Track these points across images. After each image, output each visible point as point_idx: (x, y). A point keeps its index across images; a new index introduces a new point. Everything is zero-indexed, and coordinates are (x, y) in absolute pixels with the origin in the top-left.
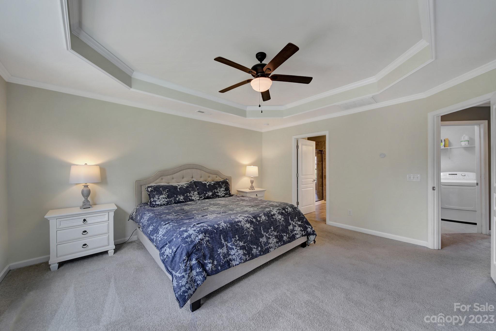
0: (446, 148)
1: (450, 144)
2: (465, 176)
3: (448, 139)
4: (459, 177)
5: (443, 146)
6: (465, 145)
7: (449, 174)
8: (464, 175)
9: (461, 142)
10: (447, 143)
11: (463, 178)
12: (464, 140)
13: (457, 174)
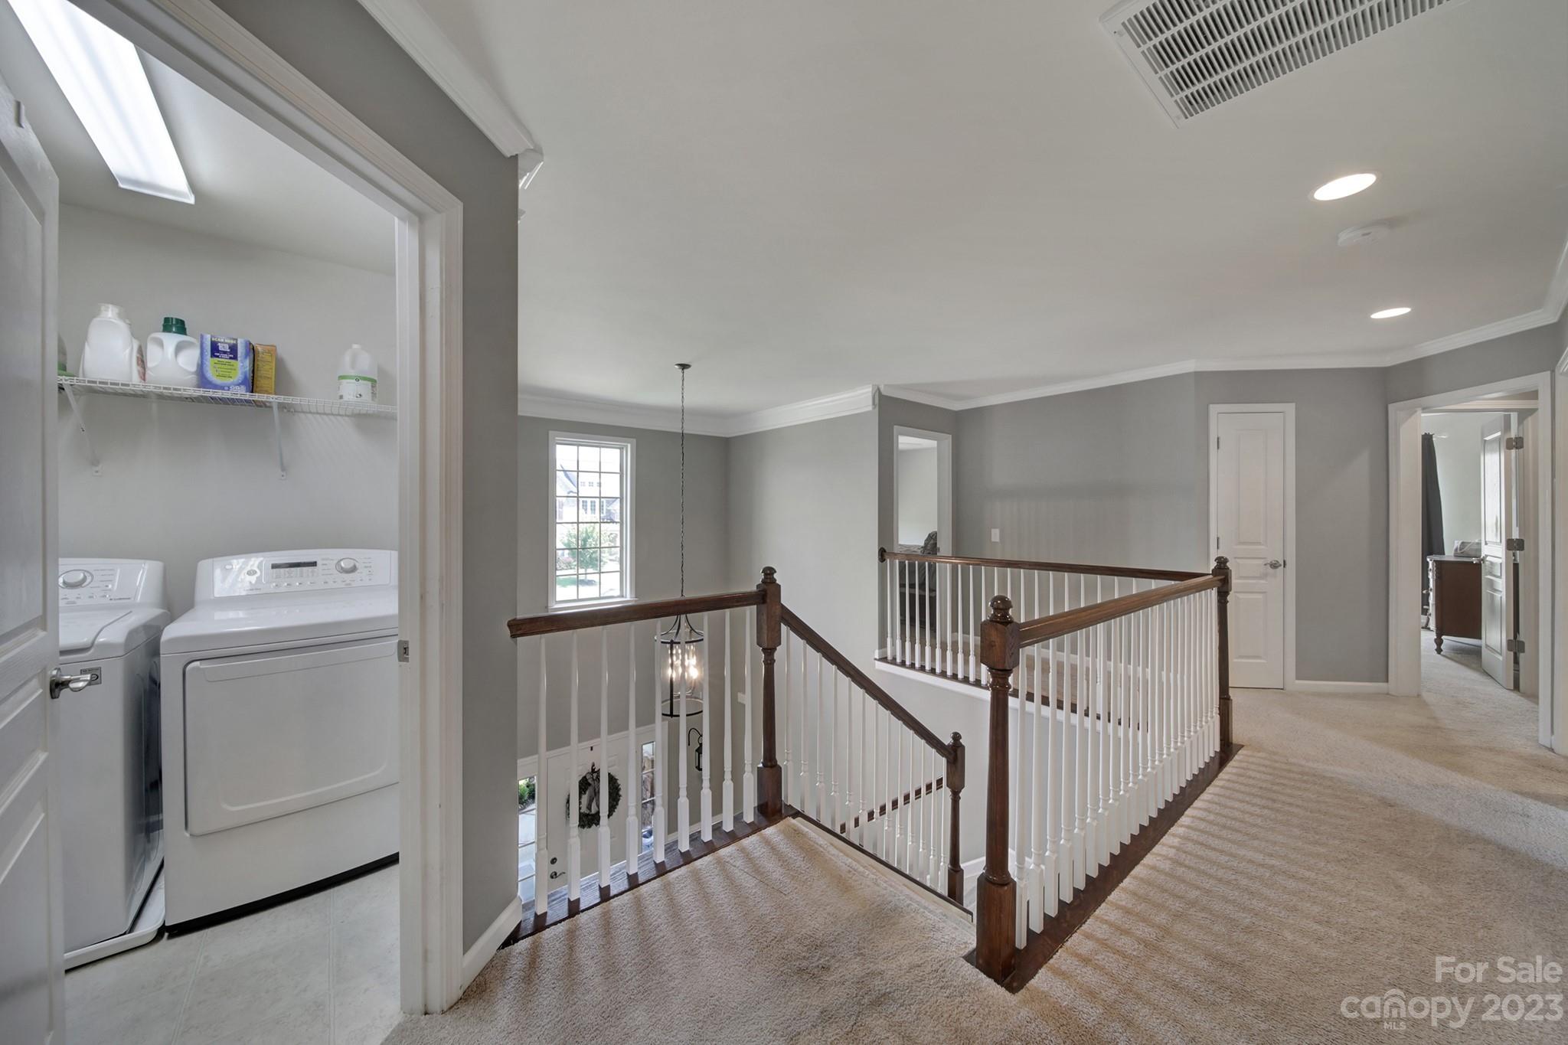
0: (256, 397)
1: (283, 381)
2: (354, 569)
3: (272, 350)
4: (326, 583)
5: (239, 385)
6: (359, 400)
7: (274, 566)
8: (352, 565)
9: (342, 377)
10: (267, 370)
11: (343, 585)
12: (352, 373)
13: (314, 564)
